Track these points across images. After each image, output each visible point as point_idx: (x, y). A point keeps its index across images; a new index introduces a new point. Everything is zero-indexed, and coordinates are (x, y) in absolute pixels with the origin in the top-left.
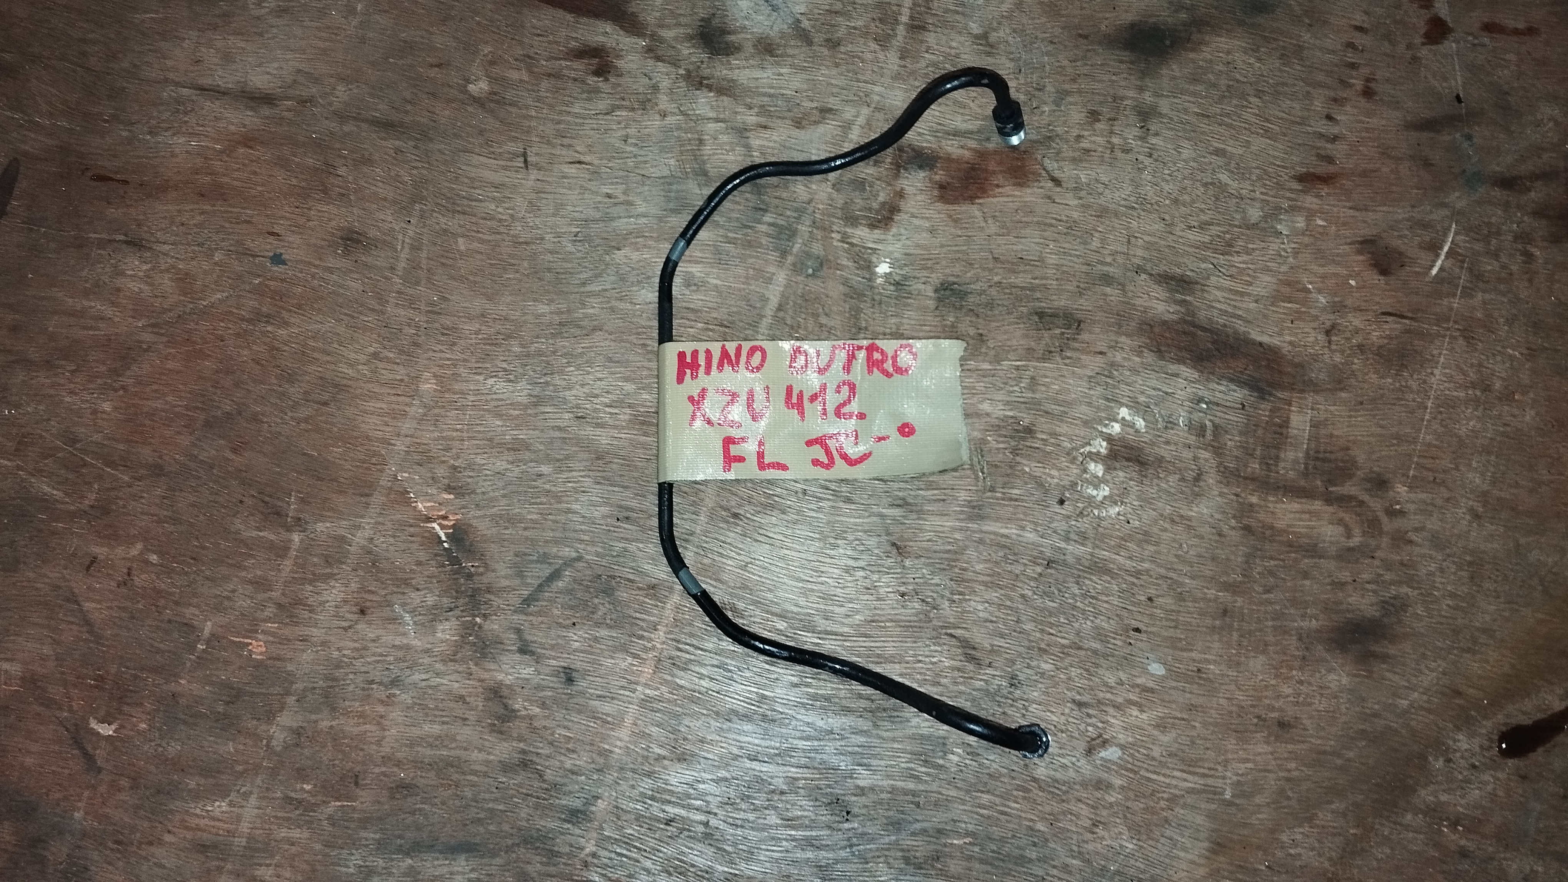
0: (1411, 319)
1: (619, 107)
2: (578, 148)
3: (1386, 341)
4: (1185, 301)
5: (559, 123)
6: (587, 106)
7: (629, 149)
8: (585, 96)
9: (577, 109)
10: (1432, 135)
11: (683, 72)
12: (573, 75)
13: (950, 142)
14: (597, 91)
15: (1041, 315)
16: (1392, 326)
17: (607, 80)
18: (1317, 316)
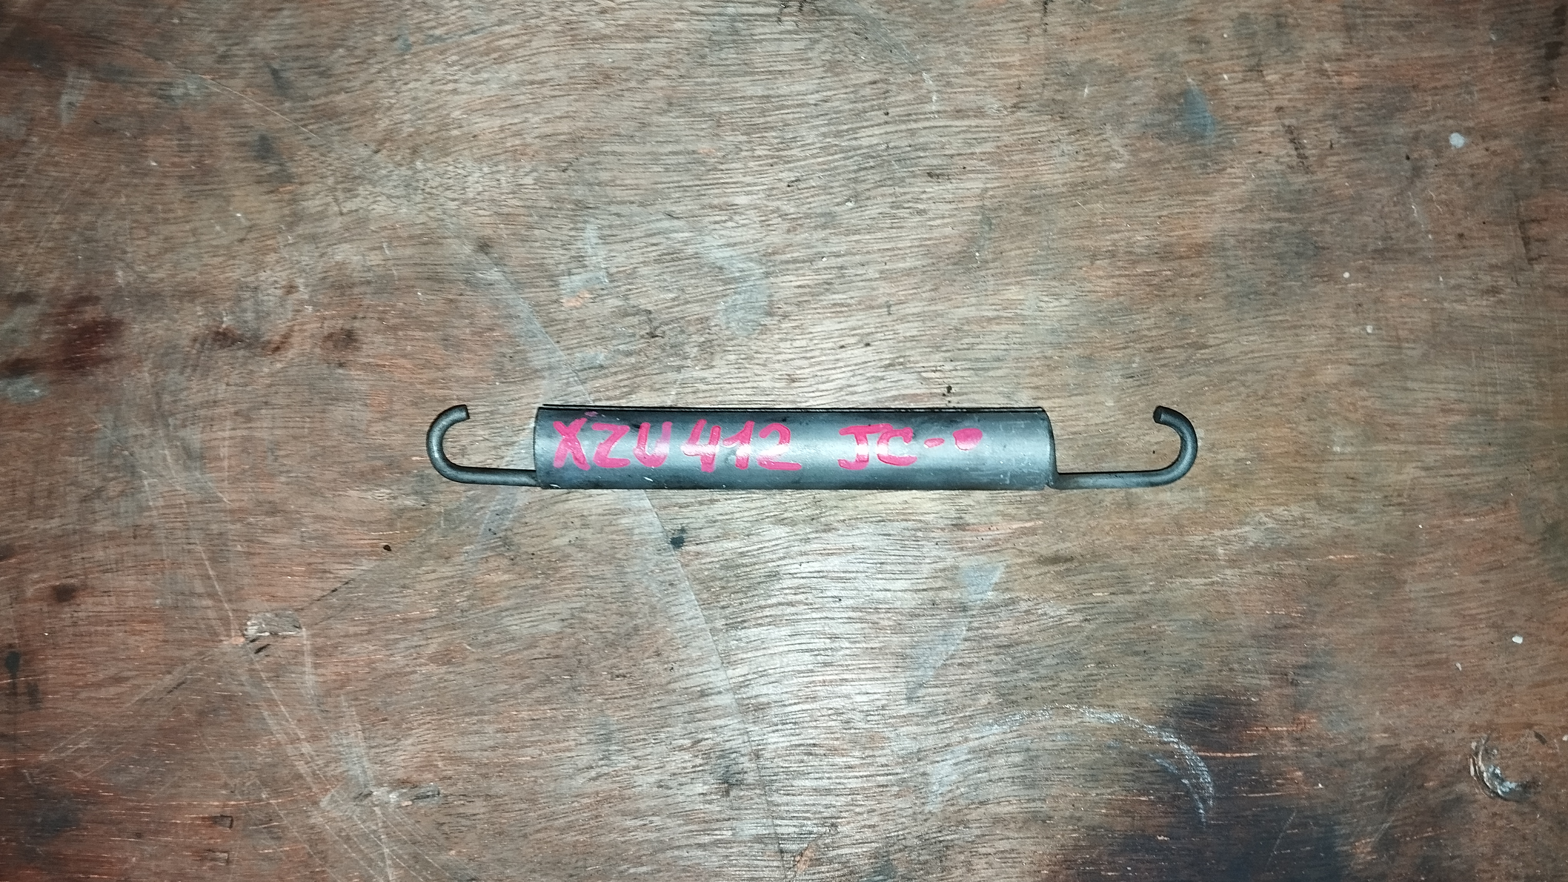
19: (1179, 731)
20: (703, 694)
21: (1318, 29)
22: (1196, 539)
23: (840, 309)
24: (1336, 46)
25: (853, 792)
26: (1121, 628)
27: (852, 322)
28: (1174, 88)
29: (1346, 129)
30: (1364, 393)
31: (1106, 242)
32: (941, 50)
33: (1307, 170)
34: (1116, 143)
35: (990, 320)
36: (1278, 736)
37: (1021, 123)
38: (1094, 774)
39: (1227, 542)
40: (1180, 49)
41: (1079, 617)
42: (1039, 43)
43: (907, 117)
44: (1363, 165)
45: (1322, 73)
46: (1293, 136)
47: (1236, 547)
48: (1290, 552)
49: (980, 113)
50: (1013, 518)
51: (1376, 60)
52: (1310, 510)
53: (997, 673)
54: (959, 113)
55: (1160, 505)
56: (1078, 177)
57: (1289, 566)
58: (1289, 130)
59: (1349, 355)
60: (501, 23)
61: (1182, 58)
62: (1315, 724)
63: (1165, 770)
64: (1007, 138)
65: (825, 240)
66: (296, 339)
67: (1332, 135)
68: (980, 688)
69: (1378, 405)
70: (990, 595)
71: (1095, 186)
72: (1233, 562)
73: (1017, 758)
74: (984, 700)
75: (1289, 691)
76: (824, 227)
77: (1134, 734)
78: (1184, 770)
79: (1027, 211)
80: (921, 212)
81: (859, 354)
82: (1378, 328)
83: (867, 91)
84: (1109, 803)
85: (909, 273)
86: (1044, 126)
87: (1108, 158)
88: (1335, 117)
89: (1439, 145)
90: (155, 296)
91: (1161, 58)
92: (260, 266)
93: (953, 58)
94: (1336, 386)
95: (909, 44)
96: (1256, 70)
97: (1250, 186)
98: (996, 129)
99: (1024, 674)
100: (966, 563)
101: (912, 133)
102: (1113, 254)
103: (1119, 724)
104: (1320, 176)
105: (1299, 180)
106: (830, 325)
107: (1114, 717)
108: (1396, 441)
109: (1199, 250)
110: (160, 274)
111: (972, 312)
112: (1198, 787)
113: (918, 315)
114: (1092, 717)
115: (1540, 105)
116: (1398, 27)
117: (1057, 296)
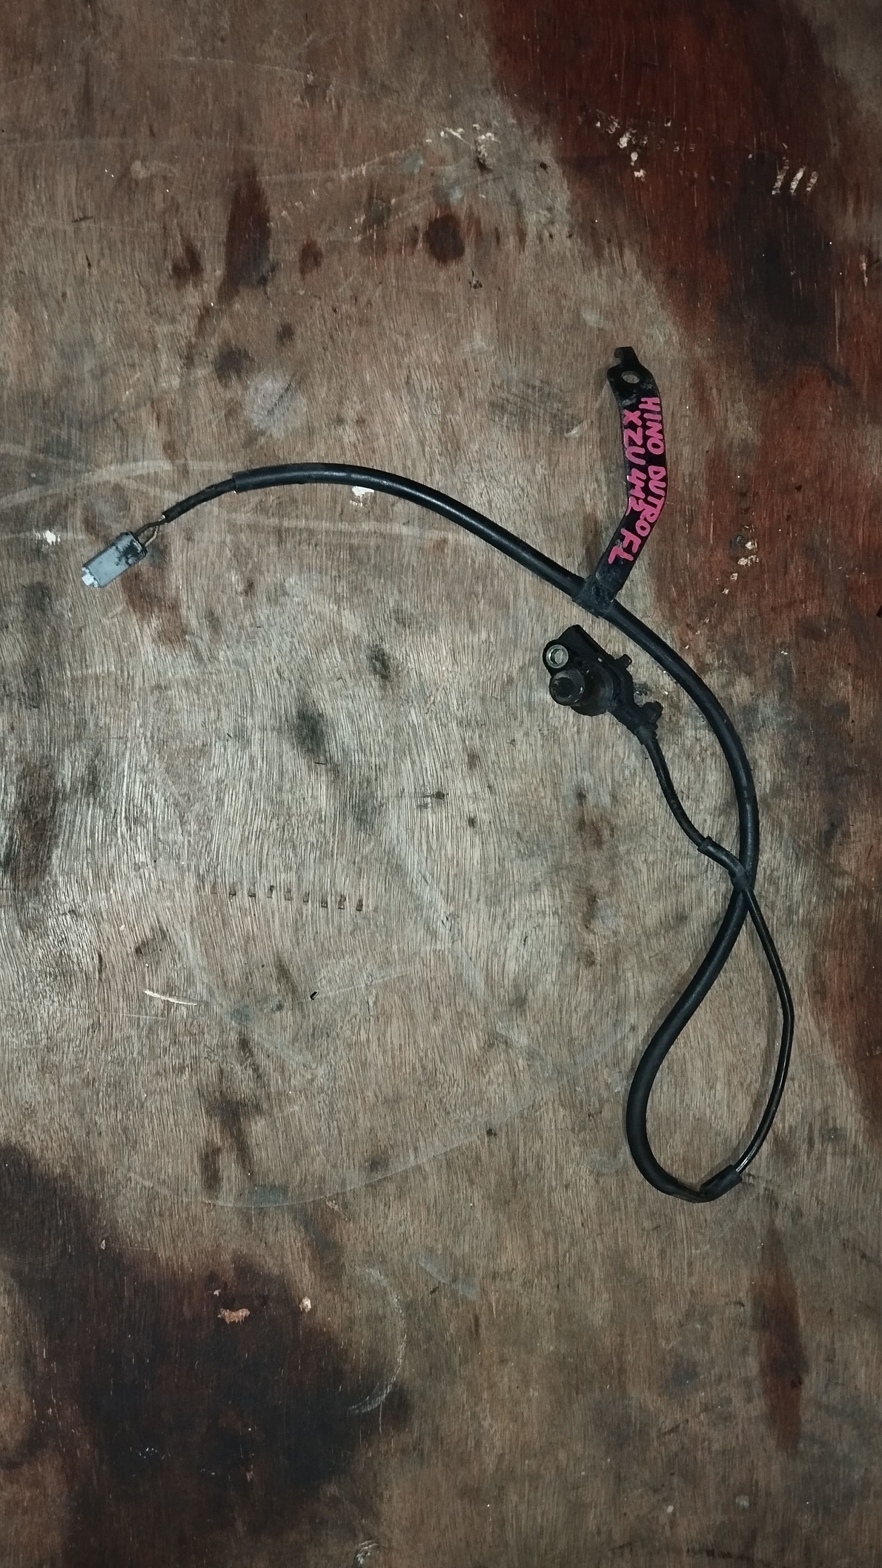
0: (100, 979)
1: (148, 291)
2: (102, 263)
3: (75, 960)
4: (76, 791)
5: (123, 243)
6: (143, 265)
7: (111, 305)
8: (152, 261)
9: (139, 256)
10: (275, 976)
11: (193, 340)
12: (170, 248)
13: (179, 577)
14: (159, 272)
15: (37, 673)
16: (89, 963)
17: (171, 277)
18: (85, 900)
19: (392, 1393)
20: (416, 1149)
21: (724, 1438)
22: (485, 1395)
23: (599, 1210)
24: (716, 1446)
25: (366, 1230)
26: (443, 1361)
27: (594, 1217)
28: (699, 1369)
29: (676, 1455)
30: (553, 1472)
31: (628, 1341)
32: (719, 1254)
33: (658, 1437)
34: (673, 1343)
35: (593, 1285)
36: (389, 1443)
37: (685, 1295)
38: (372, 1352)
39: (484, 1411)
40: (716, 1370)
41: (449, 1339)
42: (722, 1301)
43: (689, 1238)
44: (660, 1463)
45: (704, 1440)
46: (675, 1429)
47: (481, 1416)
48: (478, 1444)
49: (690, 1274)
50: (498, 1303)
51: (708, 1467)
52: (498, 1451)
53: (422, 1299)
54: (690, 1264)
55: (502, 1377)
56: (659, 1325)
57: (471, 1443)
58: (678, 1426)
59: (571, 1464)
60: (737, 1034)
61: (713, 1372)
62: (394, 1462)
63: (373, 1387)
64: (678, 1288)
65: (633, 1200)
66: (592, 936)
67: (674, 1448)
68: (415, 1292)
69: (547, 1480)
70: (461, 1293)
71: (654, 1334)
72: (474, 1414)
73: (380, 1313)
74: (410, 1293)
75: (411, 1447)
76: (639, 1199)
77: (392, 1370)
78: (373, 1398)
79: (644, 1301)
80: (645, 1248)
81: (579, 1221)
82: (584, 1477)
83: (702, 1217)
84: (358, 1360)
85: (617, 1243)
86: (683, 1306)
87: (668, 1340)
88: (683, 1448)
89: (667, 1501)
90: (614, 865)
91: (712, 1362)
92: (625, 917)
93: (716, 1259)
94: (556, 1459)
95: (723, 1238)
96: (706, 1409)
97: (652, 1408)
98: (682, 1284)
99: (422, 1313)
100: (476, 1280)
101: (682, 1241)
102: (622, 1344)
103: (396, 1362)
104: (655, 1443)
105: (654, 1434)
106: (592, 1204)
107: (400, 1361)
108: (530, 1491)
109: (622, 1387)
110: (624, 868)
111: (597, 1276)
112: (365, 1405)
113: (596, 1250)
114: (401, 1348)
115: (685, 1549)
116: (724, 1476)
117: (603, 1319)
